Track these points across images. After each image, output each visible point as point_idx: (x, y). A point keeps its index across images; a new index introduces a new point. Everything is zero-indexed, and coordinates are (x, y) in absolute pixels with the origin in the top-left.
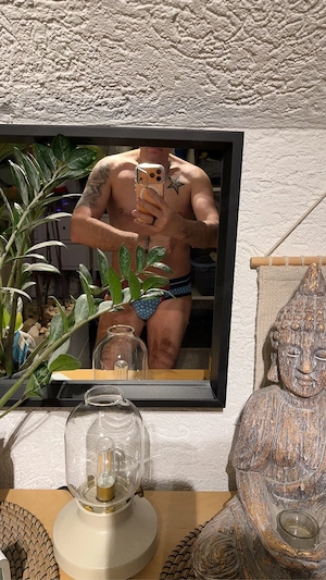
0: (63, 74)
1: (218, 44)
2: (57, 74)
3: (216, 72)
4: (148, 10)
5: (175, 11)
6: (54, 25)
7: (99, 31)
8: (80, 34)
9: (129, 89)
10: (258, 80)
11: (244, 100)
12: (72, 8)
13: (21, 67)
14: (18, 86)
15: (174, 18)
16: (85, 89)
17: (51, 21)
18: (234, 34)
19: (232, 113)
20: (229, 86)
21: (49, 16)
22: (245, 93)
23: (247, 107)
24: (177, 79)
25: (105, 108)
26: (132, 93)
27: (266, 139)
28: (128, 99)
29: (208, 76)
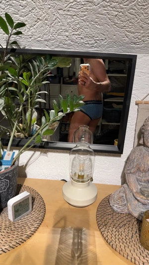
0: (75, 33)
1: (131, 24)
2: (73, 33)
3: (129, 34)
4: (107, 13)
5: (117, 13)
6: (75, 17)
7: (90, 19)
8: (83, 20)
9: (97, 38)
10: (143, 36)
11: (138, 43)
12: (82, 12)
13: (61, 30)
14: (59, 37)
15: (116, 16)
16: (82, 38)
17: (74, 16)
18: (136, 21)
19: (133, 48)
20: (133, 38)
21: (74, 14)
22: (138, 41)
23: (138, 46)
24: (114, 35)
25: (88, 45)
26: (98, 40)
27: (145, 58)
28: (96, 42)
29: (126, 35)
